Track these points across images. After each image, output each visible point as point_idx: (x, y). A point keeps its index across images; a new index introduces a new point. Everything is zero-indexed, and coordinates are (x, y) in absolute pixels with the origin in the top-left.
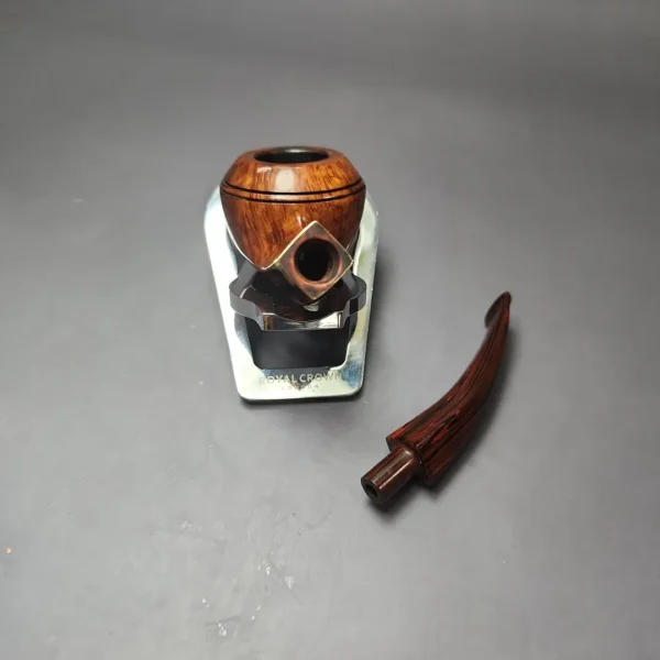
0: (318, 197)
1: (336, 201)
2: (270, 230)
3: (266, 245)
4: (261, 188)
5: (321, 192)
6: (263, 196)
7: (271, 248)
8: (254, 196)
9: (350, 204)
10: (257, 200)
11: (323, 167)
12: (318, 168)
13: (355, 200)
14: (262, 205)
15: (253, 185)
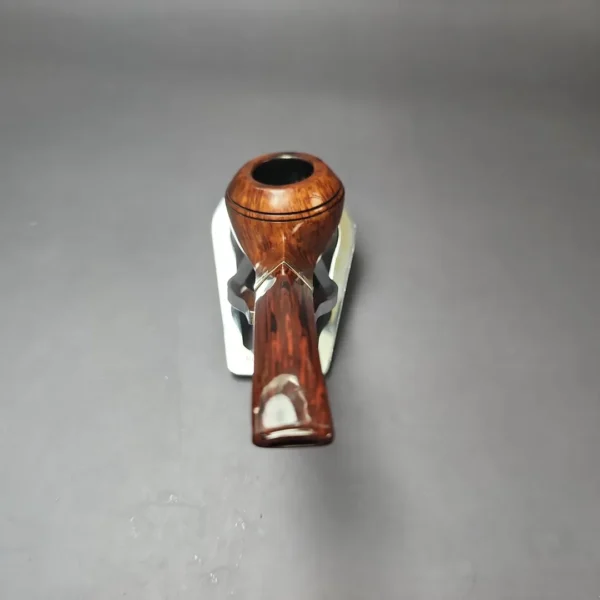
0: (298, 216)
1: (314, 218)
2: (260, 241)
3: (258, 251)
4: (253, 207)
5: (301, 212)
6: (255, 215)
7: (261, 254)
8: (248, 213)
9: (326, 218)
10: (249, 217)
11: (303, 190)
12: (299, 190)
13: (331, 214)
14: (254, 222)
15: (247, 204)
